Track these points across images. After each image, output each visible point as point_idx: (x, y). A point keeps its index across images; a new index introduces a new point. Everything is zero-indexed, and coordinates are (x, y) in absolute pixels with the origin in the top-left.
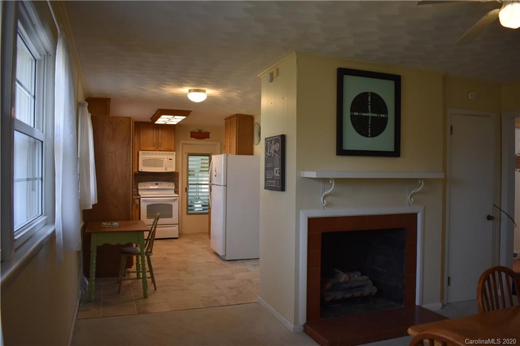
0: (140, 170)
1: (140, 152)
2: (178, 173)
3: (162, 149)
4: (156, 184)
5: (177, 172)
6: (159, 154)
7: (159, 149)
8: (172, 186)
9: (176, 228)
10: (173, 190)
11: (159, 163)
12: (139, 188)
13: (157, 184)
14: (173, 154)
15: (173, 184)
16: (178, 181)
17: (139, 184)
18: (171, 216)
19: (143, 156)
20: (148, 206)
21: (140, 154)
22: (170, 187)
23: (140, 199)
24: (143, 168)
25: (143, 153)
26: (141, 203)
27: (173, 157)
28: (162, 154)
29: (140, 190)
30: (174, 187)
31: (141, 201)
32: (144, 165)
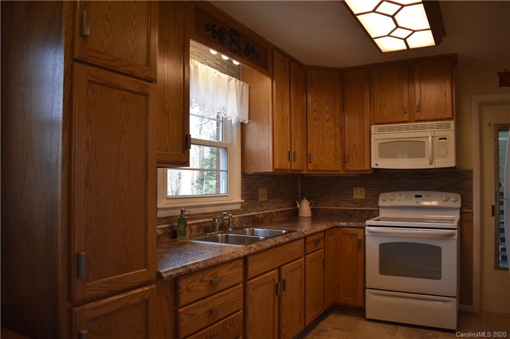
0: (373, 166)
1: (373, 127)
2: (471, 171)
3: (422, 118)
4: (416, 196)
5: (467, 167)
6: (415, 128)
7: (417, 119)
8: (454, 201)
9: (450, 307)
10: (458, 211)
11: (415, 148)
12: (381, 203)
13: (420, 196)
14: (448, 126)
15: (458, 196)
16: (471, 190)
17: (382, 196)
18: (437, 275)
19: (379, 135)
20: (382, 246)
21: (372, 132)
22: (449, 204)
23: (364, 228)
24: (380, 162)
25: (380, 130)
26: (367, 238)
27: (450, 134)
28: (423, 128)
29: (384, 207)
30: (458, 204)
31: (367, 233)
32: (382, 155)
